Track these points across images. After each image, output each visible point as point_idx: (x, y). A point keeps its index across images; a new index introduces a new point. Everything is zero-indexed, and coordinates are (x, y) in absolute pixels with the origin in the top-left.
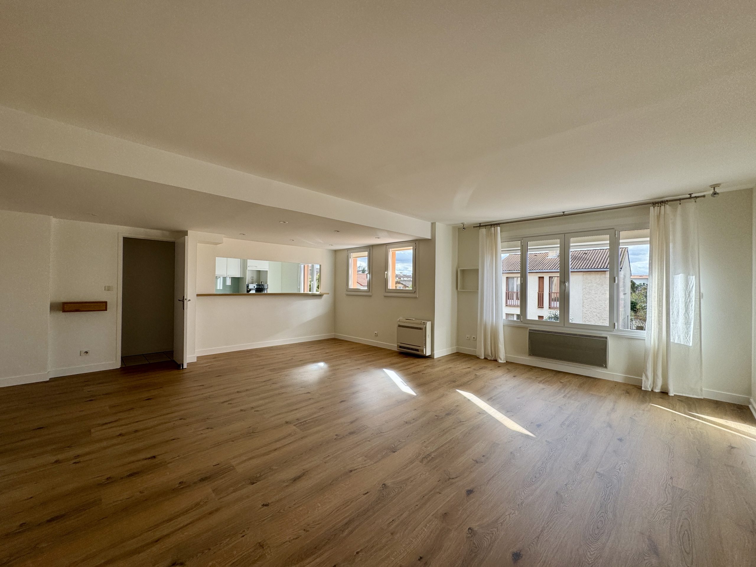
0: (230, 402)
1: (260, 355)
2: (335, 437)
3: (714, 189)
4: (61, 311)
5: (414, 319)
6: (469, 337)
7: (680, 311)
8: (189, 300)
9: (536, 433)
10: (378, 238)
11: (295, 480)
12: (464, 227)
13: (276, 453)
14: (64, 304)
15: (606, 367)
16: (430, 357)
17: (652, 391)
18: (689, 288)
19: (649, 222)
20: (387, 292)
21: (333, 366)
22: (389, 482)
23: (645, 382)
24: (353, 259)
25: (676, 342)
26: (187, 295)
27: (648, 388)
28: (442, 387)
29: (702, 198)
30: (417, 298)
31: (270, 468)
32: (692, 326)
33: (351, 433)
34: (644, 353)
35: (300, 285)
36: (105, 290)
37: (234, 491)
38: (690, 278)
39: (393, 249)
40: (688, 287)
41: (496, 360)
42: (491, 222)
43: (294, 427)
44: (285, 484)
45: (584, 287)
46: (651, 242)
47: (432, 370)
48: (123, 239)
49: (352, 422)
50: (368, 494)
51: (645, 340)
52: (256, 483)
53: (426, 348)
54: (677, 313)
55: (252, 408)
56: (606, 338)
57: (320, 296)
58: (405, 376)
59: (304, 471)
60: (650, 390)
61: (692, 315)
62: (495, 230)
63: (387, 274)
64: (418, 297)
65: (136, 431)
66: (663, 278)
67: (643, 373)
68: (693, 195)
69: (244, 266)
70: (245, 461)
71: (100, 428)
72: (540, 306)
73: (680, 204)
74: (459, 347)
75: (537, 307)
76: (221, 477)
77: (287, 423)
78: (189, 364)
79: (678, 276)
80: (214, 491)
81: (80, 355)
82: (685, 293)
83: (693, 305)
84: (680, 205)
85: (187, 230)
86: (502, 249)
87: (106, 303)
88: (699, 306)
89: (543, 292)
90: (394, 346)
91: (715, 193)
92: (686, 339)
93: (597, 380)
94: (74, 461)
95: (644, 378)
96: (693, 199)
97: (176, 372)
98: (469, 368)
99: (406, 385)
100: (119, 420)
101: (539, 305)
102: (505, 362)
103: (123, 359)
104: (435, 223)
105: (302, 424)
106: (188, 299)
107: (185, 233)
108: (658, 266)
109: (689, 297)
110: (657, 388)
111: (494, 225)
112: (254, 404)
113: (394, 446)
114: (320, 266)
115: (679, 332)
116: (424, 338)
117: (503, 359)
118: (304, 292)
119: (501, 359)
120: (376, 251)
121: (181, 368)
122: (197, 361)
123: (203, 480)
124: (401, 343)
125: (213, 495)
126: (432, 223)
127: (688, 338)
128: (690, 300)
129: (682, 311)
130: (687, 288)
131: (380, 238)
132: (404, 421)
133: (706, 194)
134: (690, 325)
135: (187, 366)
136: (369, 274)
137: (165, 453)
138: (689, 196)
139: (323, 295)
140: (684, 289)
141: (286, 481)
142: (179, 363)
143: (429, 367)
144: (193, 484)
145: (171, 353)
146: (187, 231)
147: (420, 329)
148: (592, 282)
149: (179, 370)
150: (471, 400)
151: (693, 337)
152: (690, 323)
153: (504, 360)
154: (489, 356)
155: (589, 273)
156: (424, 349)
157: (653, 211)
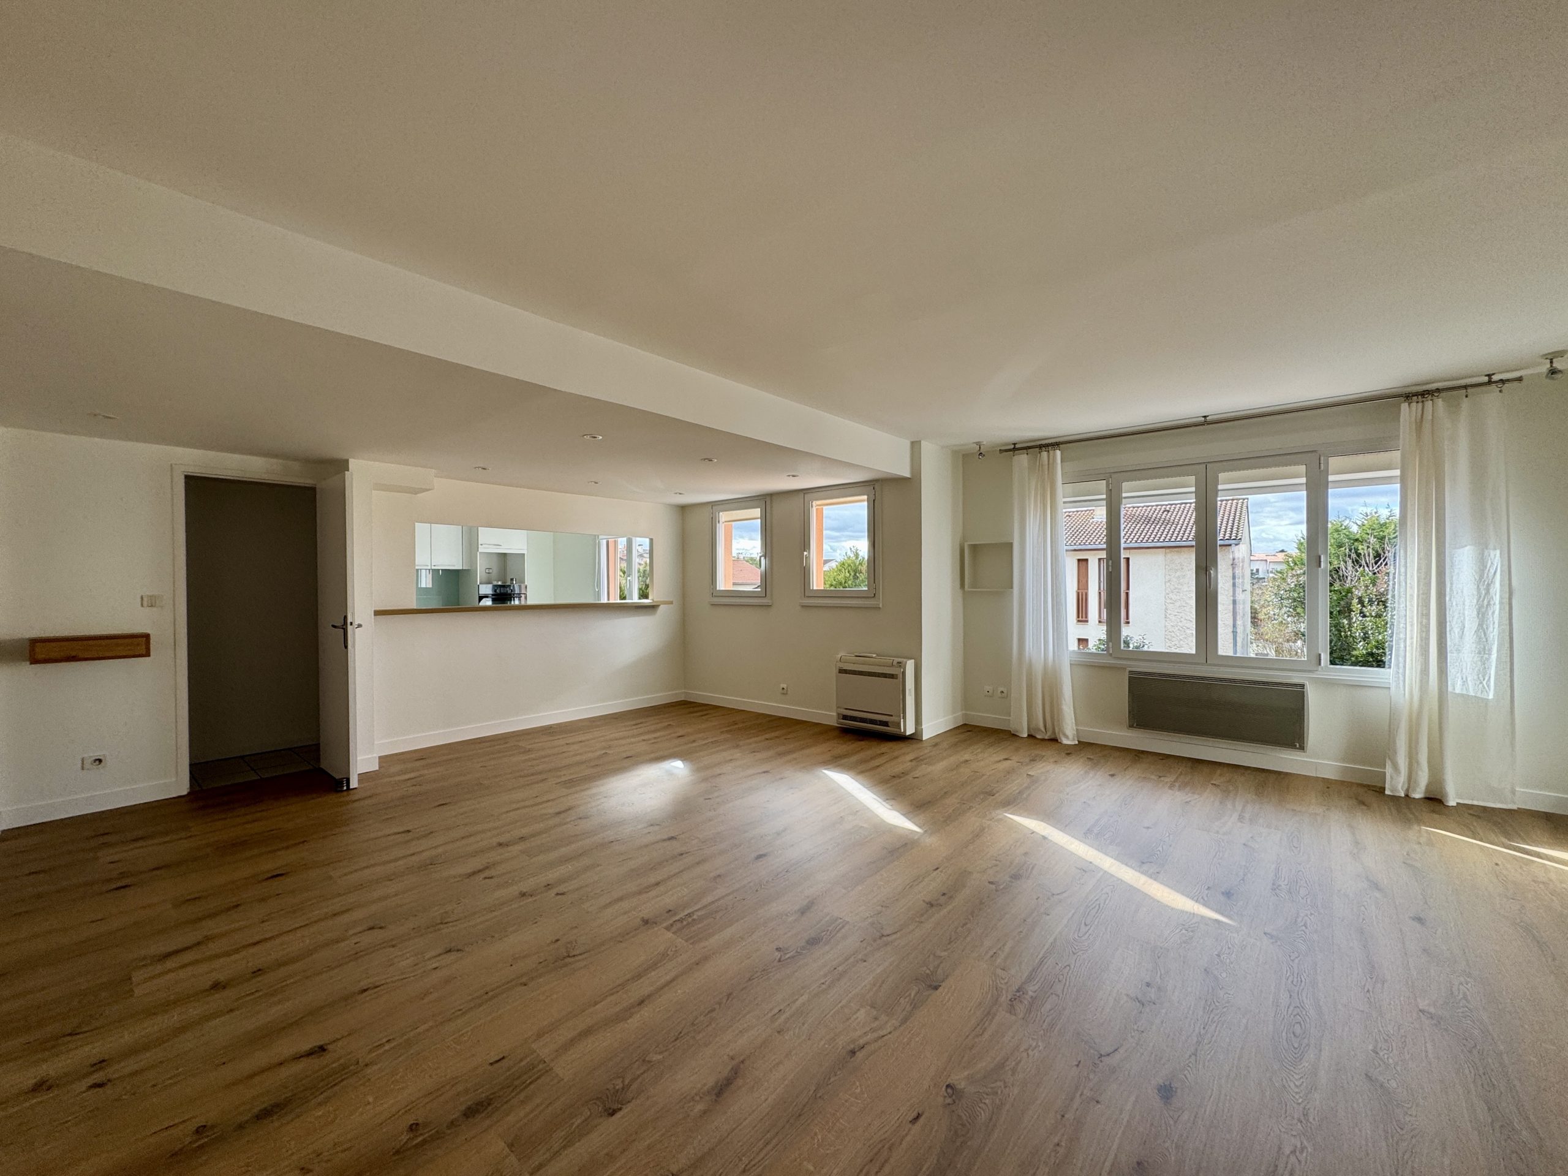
0: (487, 873)
1: (530, 747)
2: (778, 955)
3: (1551, 362)
4: (26, 660)
5: (874, 655)
6: (991, 691)
7: (1466, 626)
8: (360, 626)
9: (1232, 913)
10: (794, 476)
11: (722, 1090)
12: (981, 451)
13: (646, 1012)
14: (34, 642)
15: (1302, 748)
16: (915, 738)
17: (1407, 796)
18: (1488, 577)
19: (1399, 436)
20: (808, 597)
21: (707, 768)
22: (959, 1078)
23: (1391, 777)
24: (723, 525)
25: (1458, 691)
26: (353, 614)
27: (1399, 792)
28: (971, 807)
29: (1516, 384)
30: (879, 608)
31: (644, 1061)
32: (1494, 656)
33: (813, 942)
34: (1388, 714)
35: (599, 585)
36: (142, 605)
37: (568, 1143)
38: (1489, 555)
39: (819, 502)
40: (1486, 575)
41: (1054, 740)
42: (1043, 439)
43: (669, 935)
44: (700, 1107)
45: (1168, 577)
46: (1403, 479)
47: (930, 769)
48: (186, 483)
49: (803, 911)
50: (922, 1120)
51: (1389, 688)
52: (620, 1109)
53: (904, 718)
54: (1459, 630)
55: (548, 886)
56: (1303, 686)
57: (653, 608)
58: (875, 785)
59: (734, 1063)
60: (1403, 795)
61: (1494, 633)
62: (1051, 457)
63: (808, 558)
64: (883, 605)
65: (258, 972)
66: (1431, 556)
67: (1387, 760)
68: (1495, 378)
69: (471, 544)
70: (572, 1042)
71: (159, 968)
72: (1080, 619)
73: (1467, 396)
74: (968, 713)
75: (1075, 621)
76: (522, 1096)
77: (646, 922)
78: (362, 777)
79: (1461, 550)
80: (511, 1146)
81: (83, 768)
82: (1478, 586)
83: (1497, 612)
84: (1465, 400)
85: (346, 458)
86: (1064, 497)
87: (147, 637)
88: (1507, 615)
89: (1087, 589)
90: (829, 716)
91: (1553, 372)
92: (1481, 686)
93: (1282, 776)
94: (91, 1080)
95: (1389, 770)
96: (1494, 386)
97: (332, 798)
98: (1006, 759)
99: (890, 807)
100: (208, 939)
101: (1078, 617)
102: (1077, 743)
103: (197, 770)
104: (920, 441)
105: (685, 923)
106: (356, 623)
107: (342, 466)
108: (1418, 530)
109: (1486, 594)
110: (1418, 790)
111: (1047, 446)
112: (551, 876)
113: (928, 971)
114: (651, 540)
115: (1464, 670)
116: (901, 697)
117: (1071, 737)
118: (608, 599)
119: (1067, 737)
120: (780, 508)
121: (345, 788)
122: (380, 767)
123: (471, 1112)
124: (846, 709)
125: (513, 1158)
126: (913, 443)
127: (1484, 683)
128: (1489, 602)
129: (1471, 625)
130: (1481, 576)
131: (797, 476)
132: (924, 901)
133: (1525, 375)
134: (1490, 654)
135: (359, 780)
136: (765, 558)
137: (349, 1035)
138: (1486, 379)
139: (658, 606)
140: (1476, 579)
141: (698, 1098)
142: (337, 776)
143: (922, 760)
144: (448, 1128)
145: (313, 750)
146: (347, 461)
147: (892, 676)
148: (1182, 569)
149: (339, 794)
150: (1050, 838)
151: (1496, 679)
152: (1490, 650)
153: (1074, 740)
154: (1039, 730)
155: (1176, 549)
156: (902, 720)
157: (1407, 412)
